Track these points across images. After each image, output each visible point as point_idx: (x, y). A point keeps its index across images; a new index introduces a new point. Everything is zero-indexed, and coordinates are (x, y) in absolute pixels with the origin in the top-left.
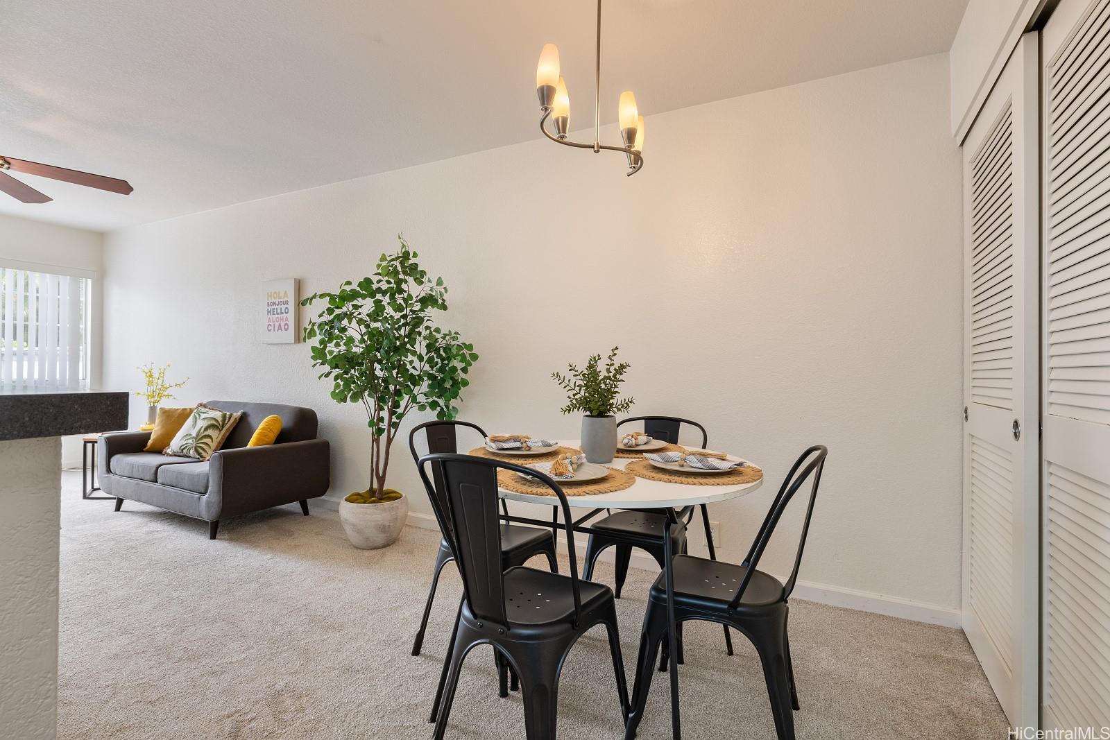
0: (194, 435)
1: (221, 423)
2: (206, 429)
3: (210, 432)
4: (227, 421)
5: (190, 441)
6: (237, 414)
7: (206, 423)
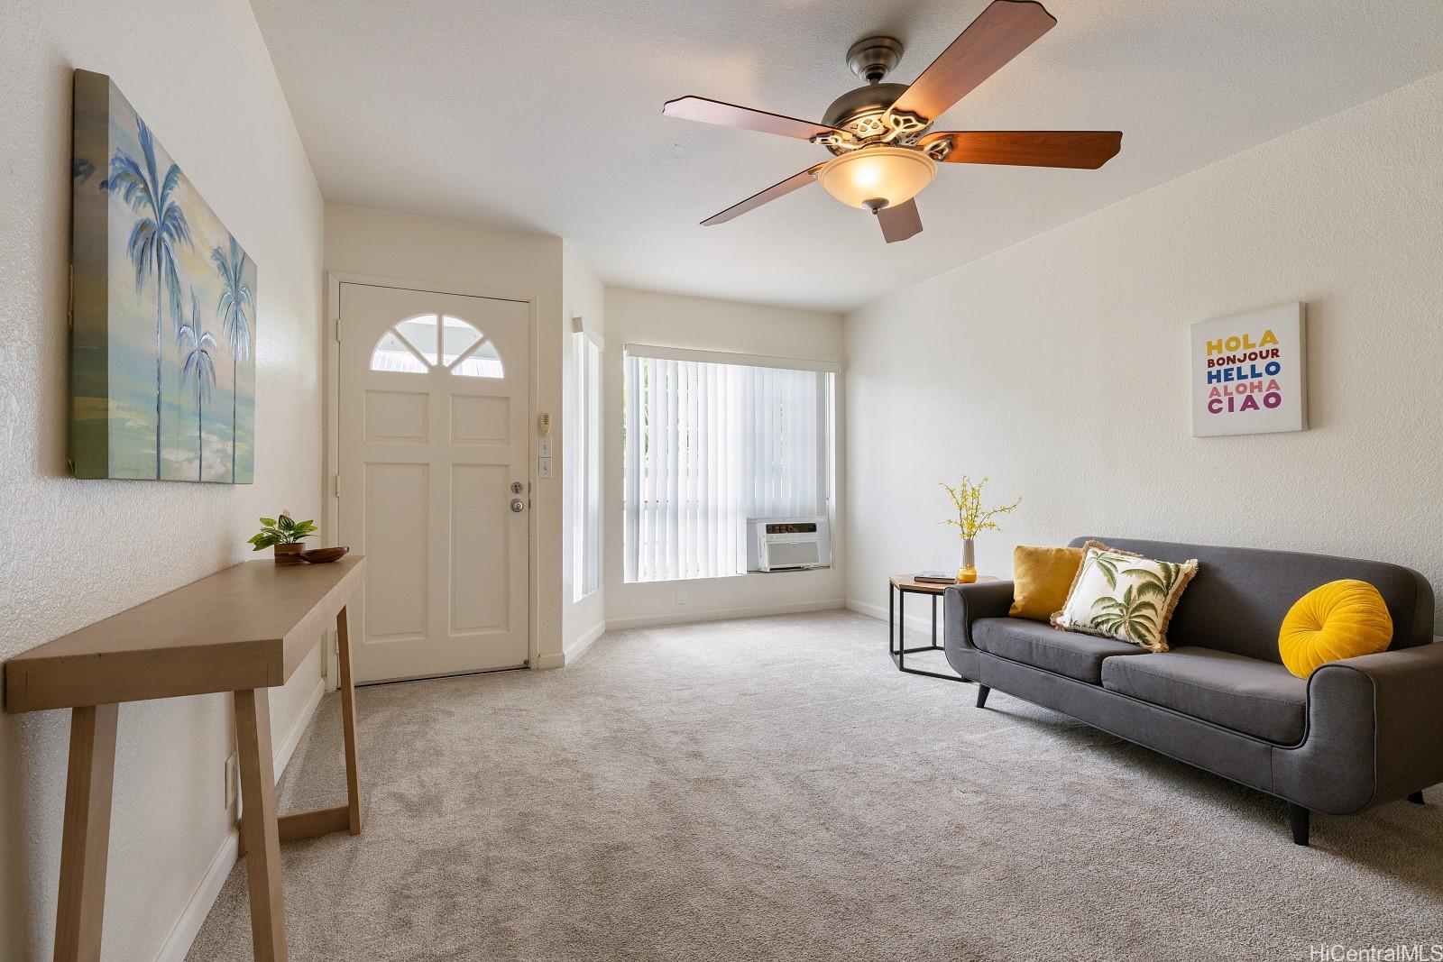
0: (1121, 600)
1: (1164, 581)
2: (1143, 589)
3: (1149, 597)
4: (1173, 577)
5: (1117, 611)
6: (1190, 566)
7: (1136, 581)
